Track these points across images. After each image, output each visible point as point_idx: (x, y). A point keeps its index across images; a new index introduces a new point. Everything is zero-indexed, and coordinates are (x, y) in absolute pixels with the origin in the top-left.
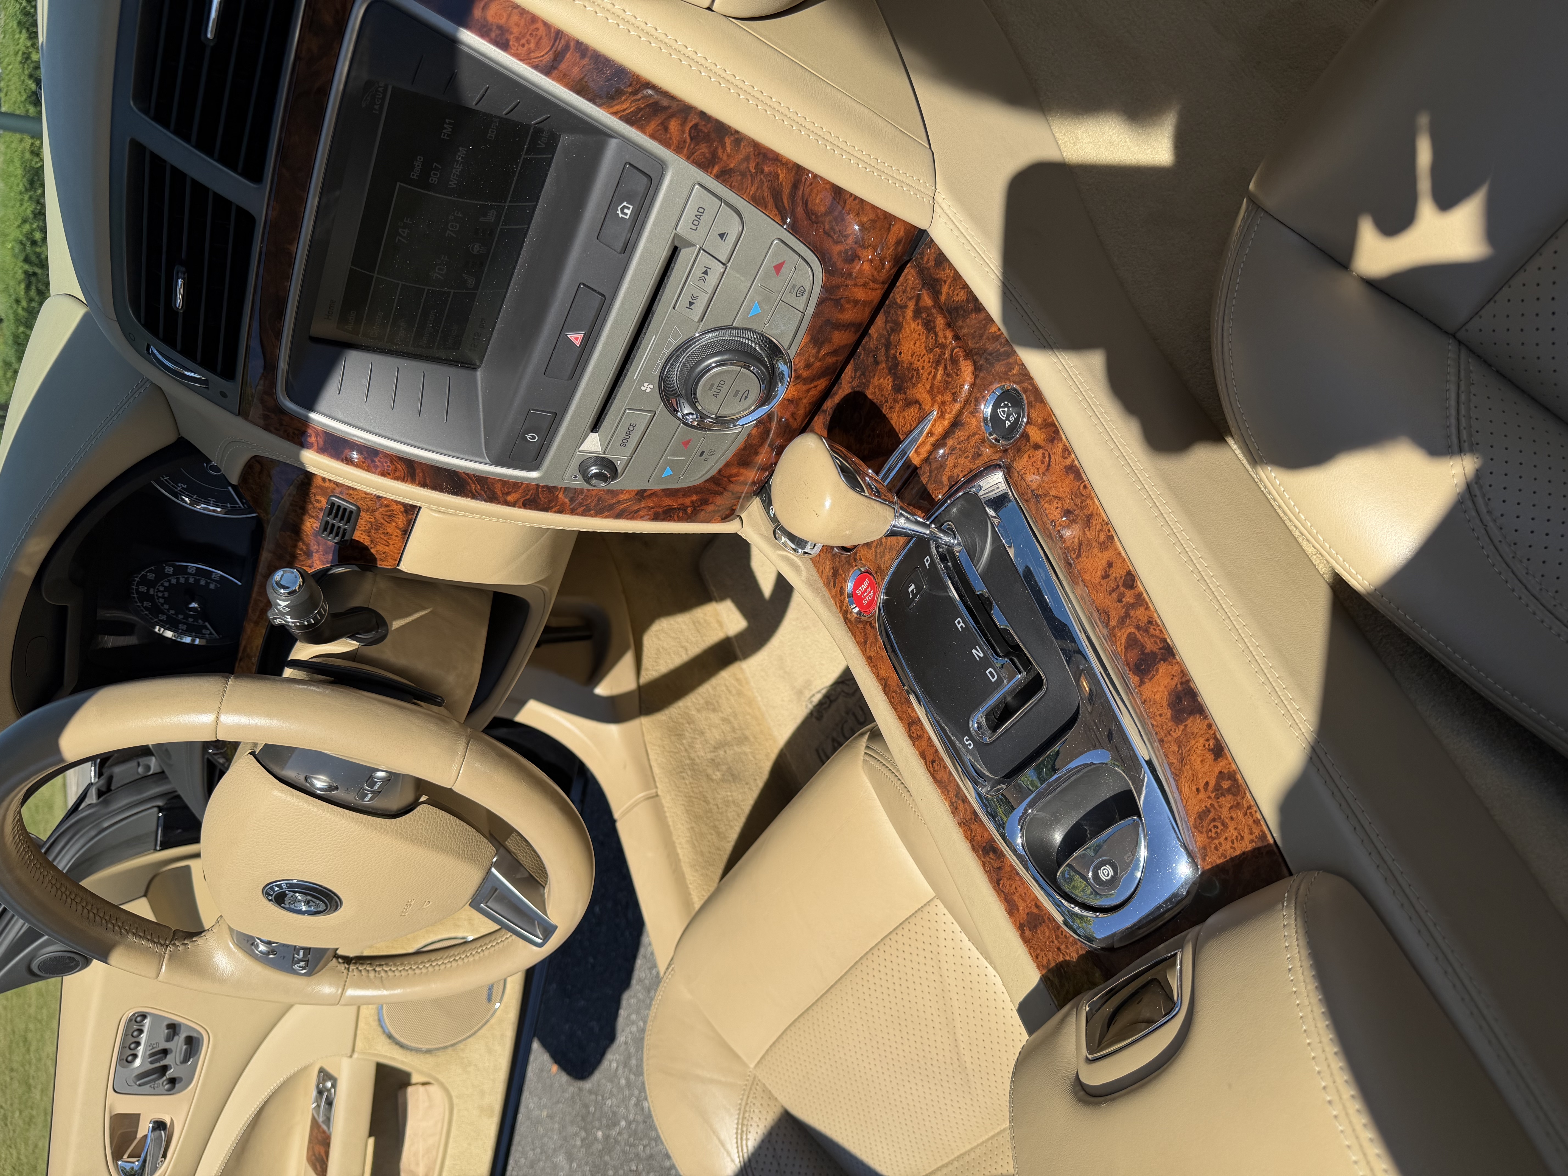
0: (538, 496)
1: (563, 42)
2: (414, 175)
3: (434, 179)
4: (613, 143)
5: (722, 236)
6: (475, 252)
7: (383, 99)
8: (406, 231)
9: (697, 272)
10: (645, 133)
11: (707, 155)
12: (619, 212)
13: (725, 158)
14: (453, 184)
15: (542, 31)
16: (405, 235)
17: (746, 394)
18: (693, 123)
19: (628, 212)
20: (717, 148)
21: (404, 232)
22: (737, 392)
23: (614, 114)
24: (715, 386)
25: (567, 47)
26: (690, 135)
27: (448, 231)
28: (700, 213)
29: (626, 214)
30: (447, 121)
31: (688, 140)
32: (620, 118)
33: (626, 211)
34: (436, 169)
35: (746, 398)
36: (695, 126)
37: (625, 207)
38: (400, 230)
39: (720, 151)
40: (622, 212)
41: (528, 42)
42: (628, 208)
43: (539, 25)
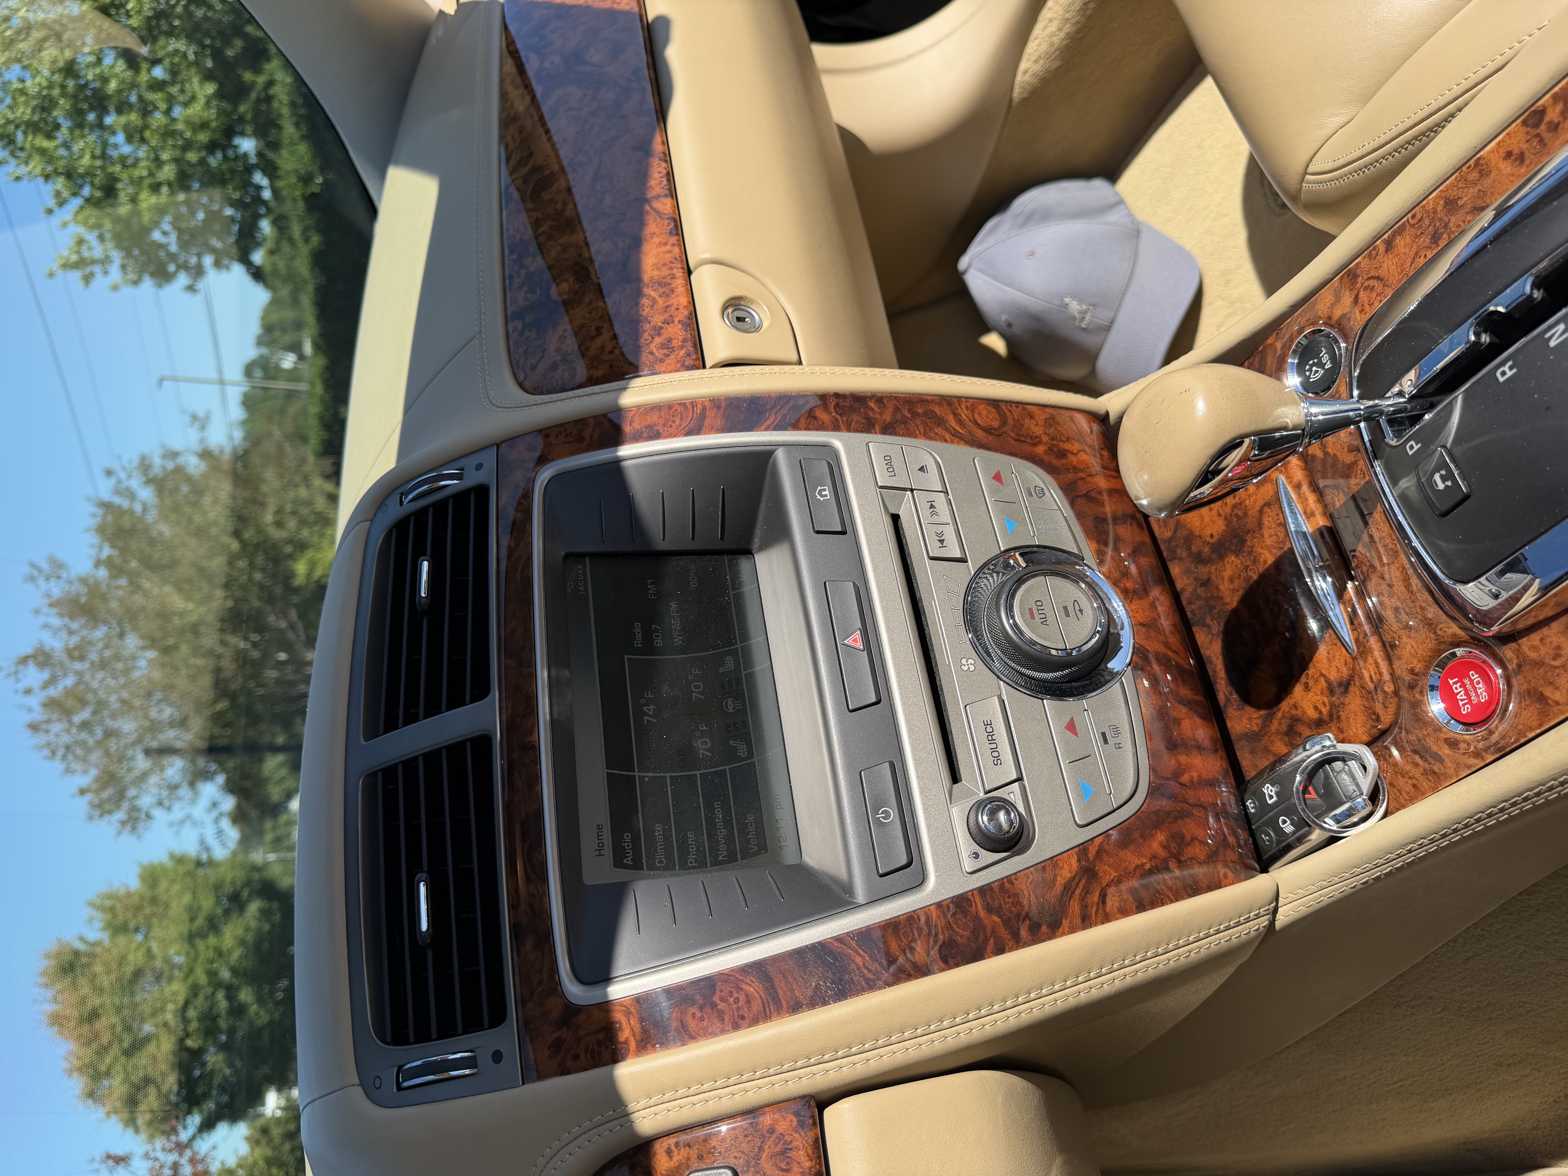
0: (953, 930)
1: (699, 406)
2: (638, 643)
3: (659, 642)
4: (780, 455)
5: (922, 469)
6: (731, 711)
7: (585, 579)
8: (652, 707)
9: (925, 512)
10: (801, 429)
11: (862, 421)
12: (819, 497)
13: (878, 416)
14: (678, 641)
15: (680, 409)
16: (651, 713)
17: (1077, 608)
18: (833, 404)
19: (827, 492)
20: (866, 413)
21: (649, 710)
22: (1065, 608)
23: (767, 429)
24: (1035, 611)
25: (704, 409)
26: (837, 413)
27: (694, 694)
28: (888, 461)
29: (826, 495)
30: (649, 581)
31: (838, 417)
32: (775, 429)
33: (824, 493)
34: (657, 630)
35: (1081, 611)
36: (837, 405)
37: (821, 491)
38: (645, 708)
39: (871, 414)
40: (822, 496)
41: (674, 422)
42: (825, 490)
43: (677, 407)
